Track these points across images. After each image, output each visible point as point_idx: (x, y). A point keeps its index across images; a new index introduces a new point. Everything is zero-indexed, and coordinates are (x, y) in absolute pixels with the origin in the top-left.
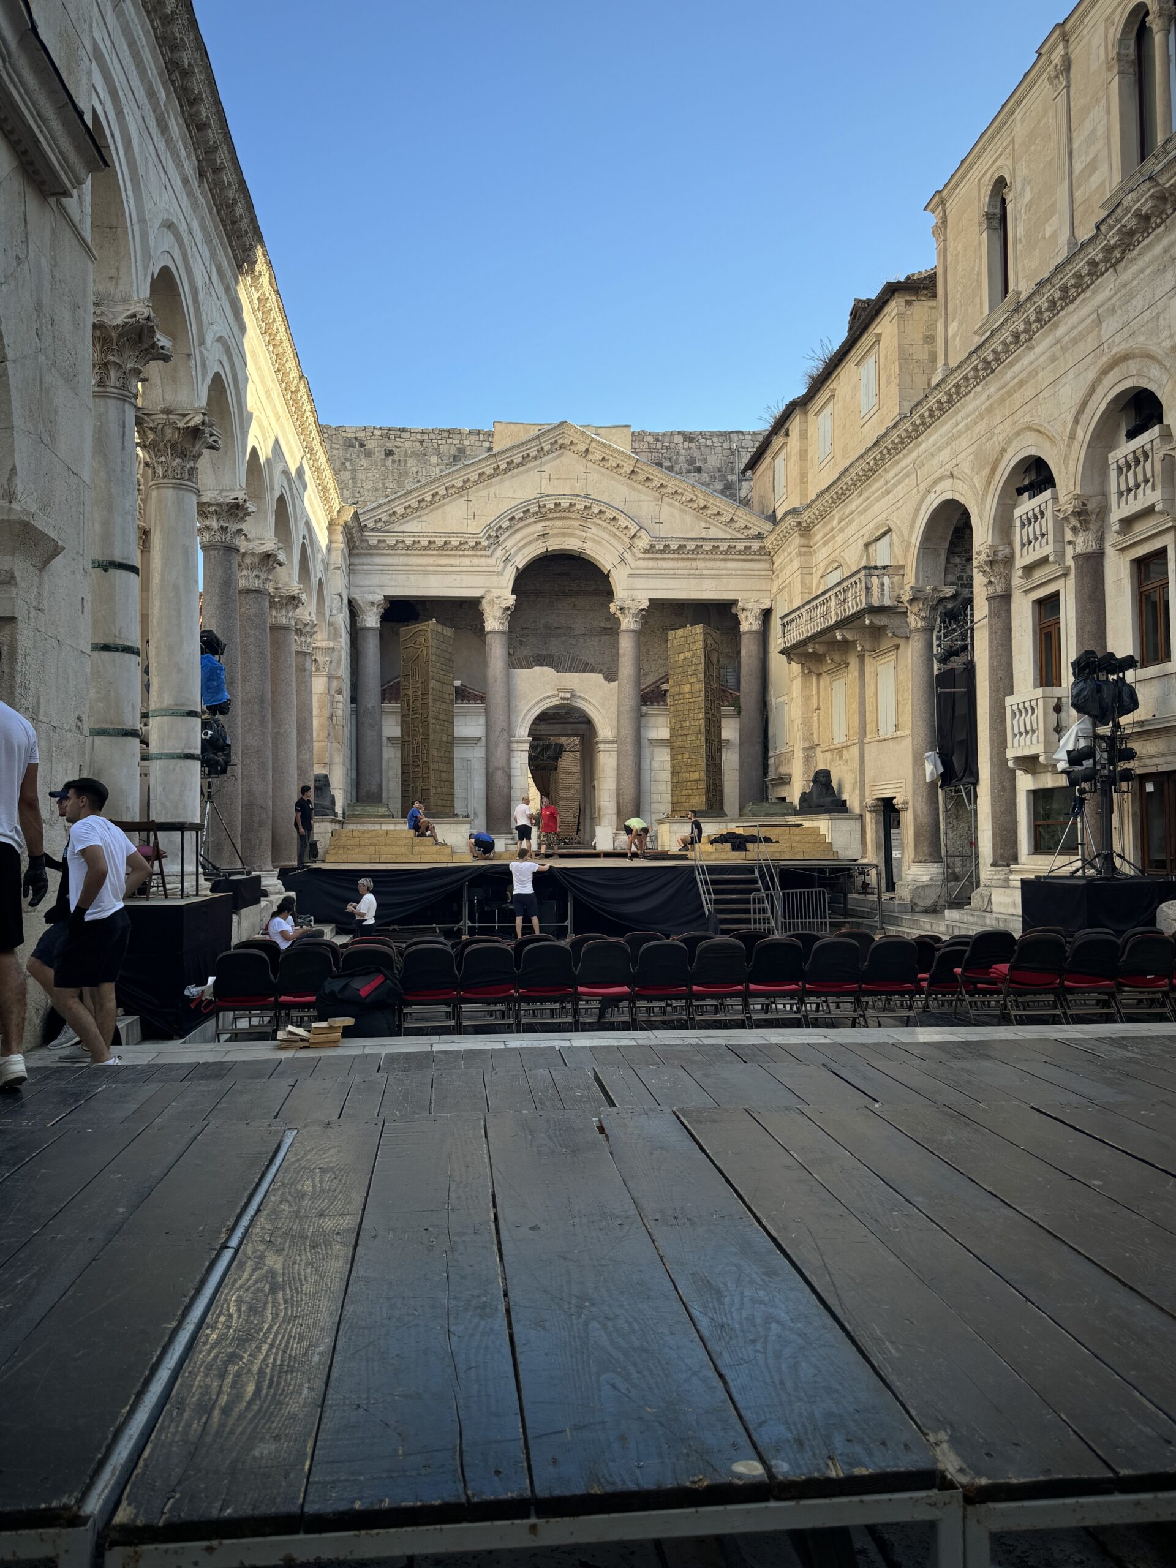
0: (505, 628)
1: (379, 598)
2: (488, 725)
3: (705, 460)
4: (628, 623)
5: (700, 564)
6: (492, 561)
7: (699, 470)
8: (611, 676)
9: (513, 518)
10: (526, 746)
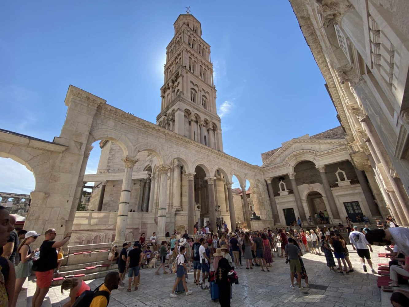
0: (294, 178)
1: (269, 178)
2: (296, 198)
3: (337, 133)
4: (321, 171)
5: (335, 154)
6: (287, 167)
7: (337, 135)
8: (321, 183)
9: (289, 158)
10: (306, 201)
